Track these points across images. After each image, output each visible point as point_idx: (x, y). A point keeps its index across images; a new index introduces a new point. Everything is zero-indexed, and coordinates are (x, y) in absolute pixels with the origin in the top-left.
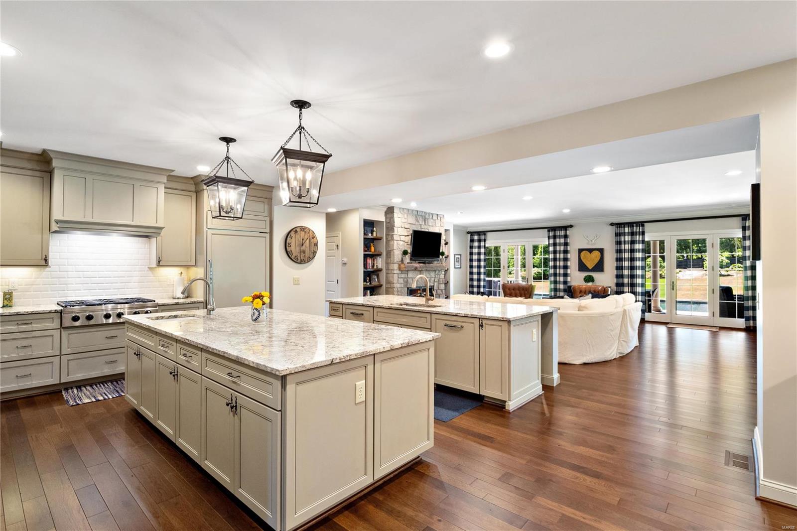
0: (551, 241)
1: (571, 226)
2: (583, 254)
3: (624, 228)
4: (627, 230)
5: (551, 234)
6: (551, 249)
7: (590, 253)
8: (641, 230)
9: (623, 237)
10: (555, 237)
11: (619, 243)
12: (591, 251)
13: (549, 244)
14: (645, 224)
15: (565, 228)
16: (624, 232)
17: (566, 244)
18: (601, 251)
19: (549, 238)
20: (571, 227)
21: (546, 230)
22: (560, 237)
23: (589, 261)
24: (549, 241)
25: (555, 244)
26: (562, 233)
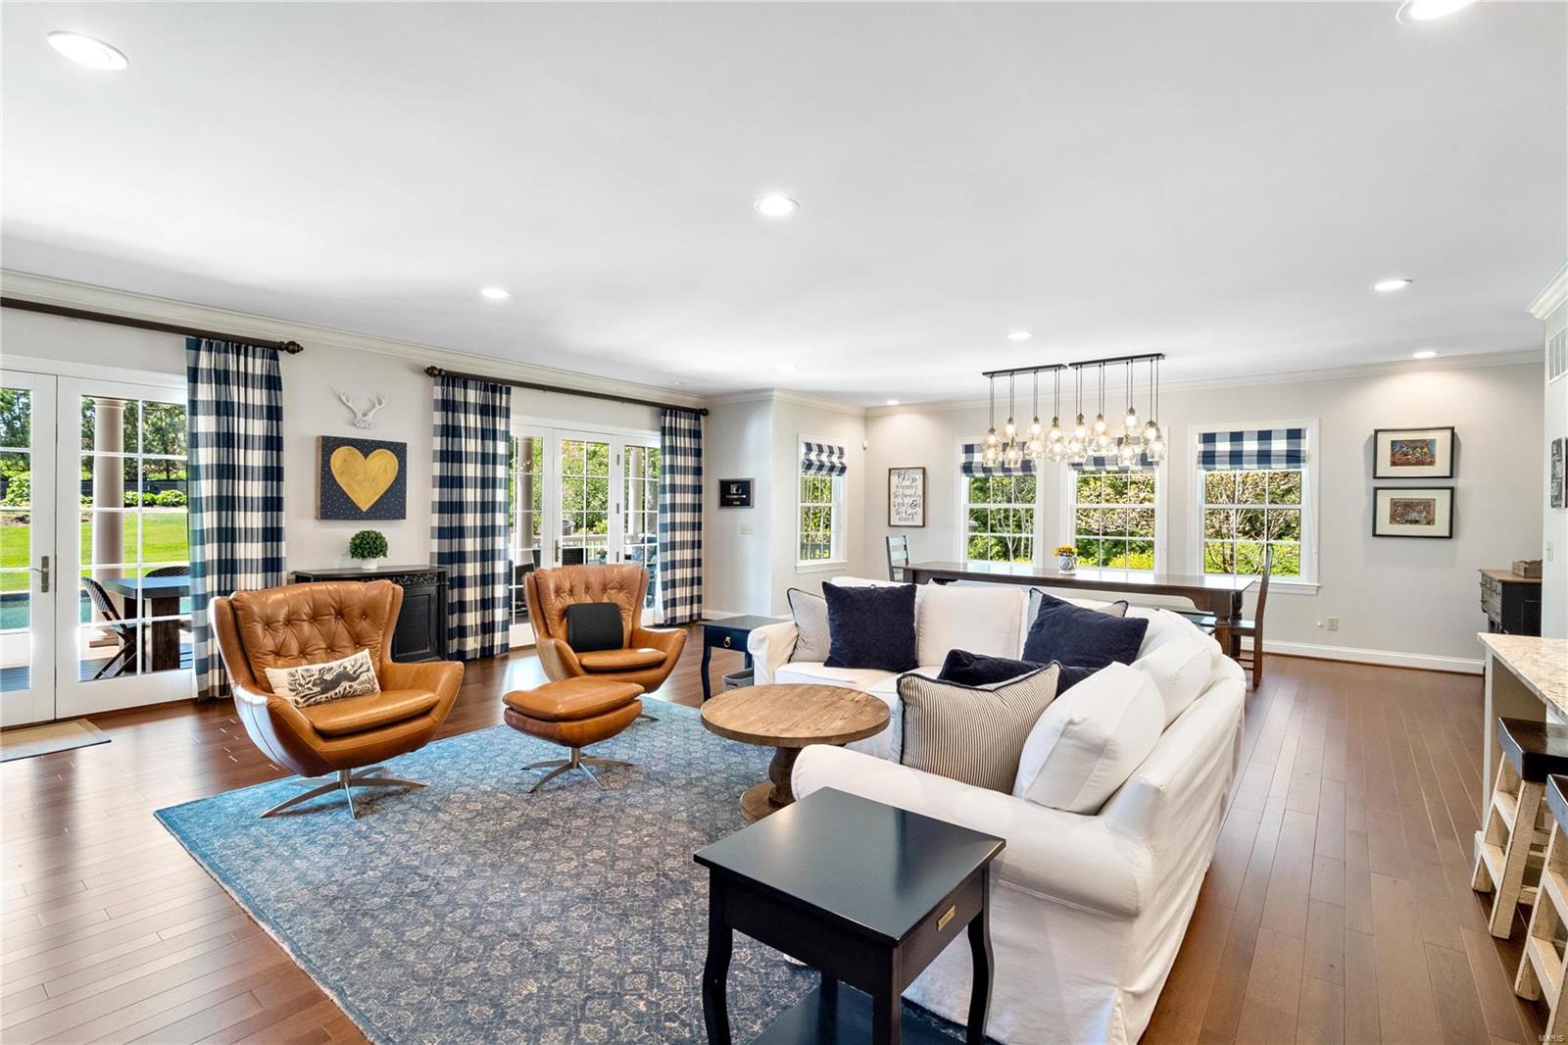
0: (206, 392)
1: (293, 348)
2: (338, 457)
3: (465, 388)
4: (473, 396)
5: (205, 361)
6: (206, 424)
7: (366, 456)
8: (504, 404)
9: (462, 416)
10: (221, 377)
11: (450, 431)
12: (366, 447)
13: (193, 404)
14: (514, 390)
15: (273, 350)
16: (465, 403)
17: (274, 413)
18: (399, 450)
19: (193, 375)
20: (293, 352)
21: (182, 339)
22: (246, 380)
23: (359, 483)
24: (193, 392)
25: (223, 409)
26: (257, 366)
